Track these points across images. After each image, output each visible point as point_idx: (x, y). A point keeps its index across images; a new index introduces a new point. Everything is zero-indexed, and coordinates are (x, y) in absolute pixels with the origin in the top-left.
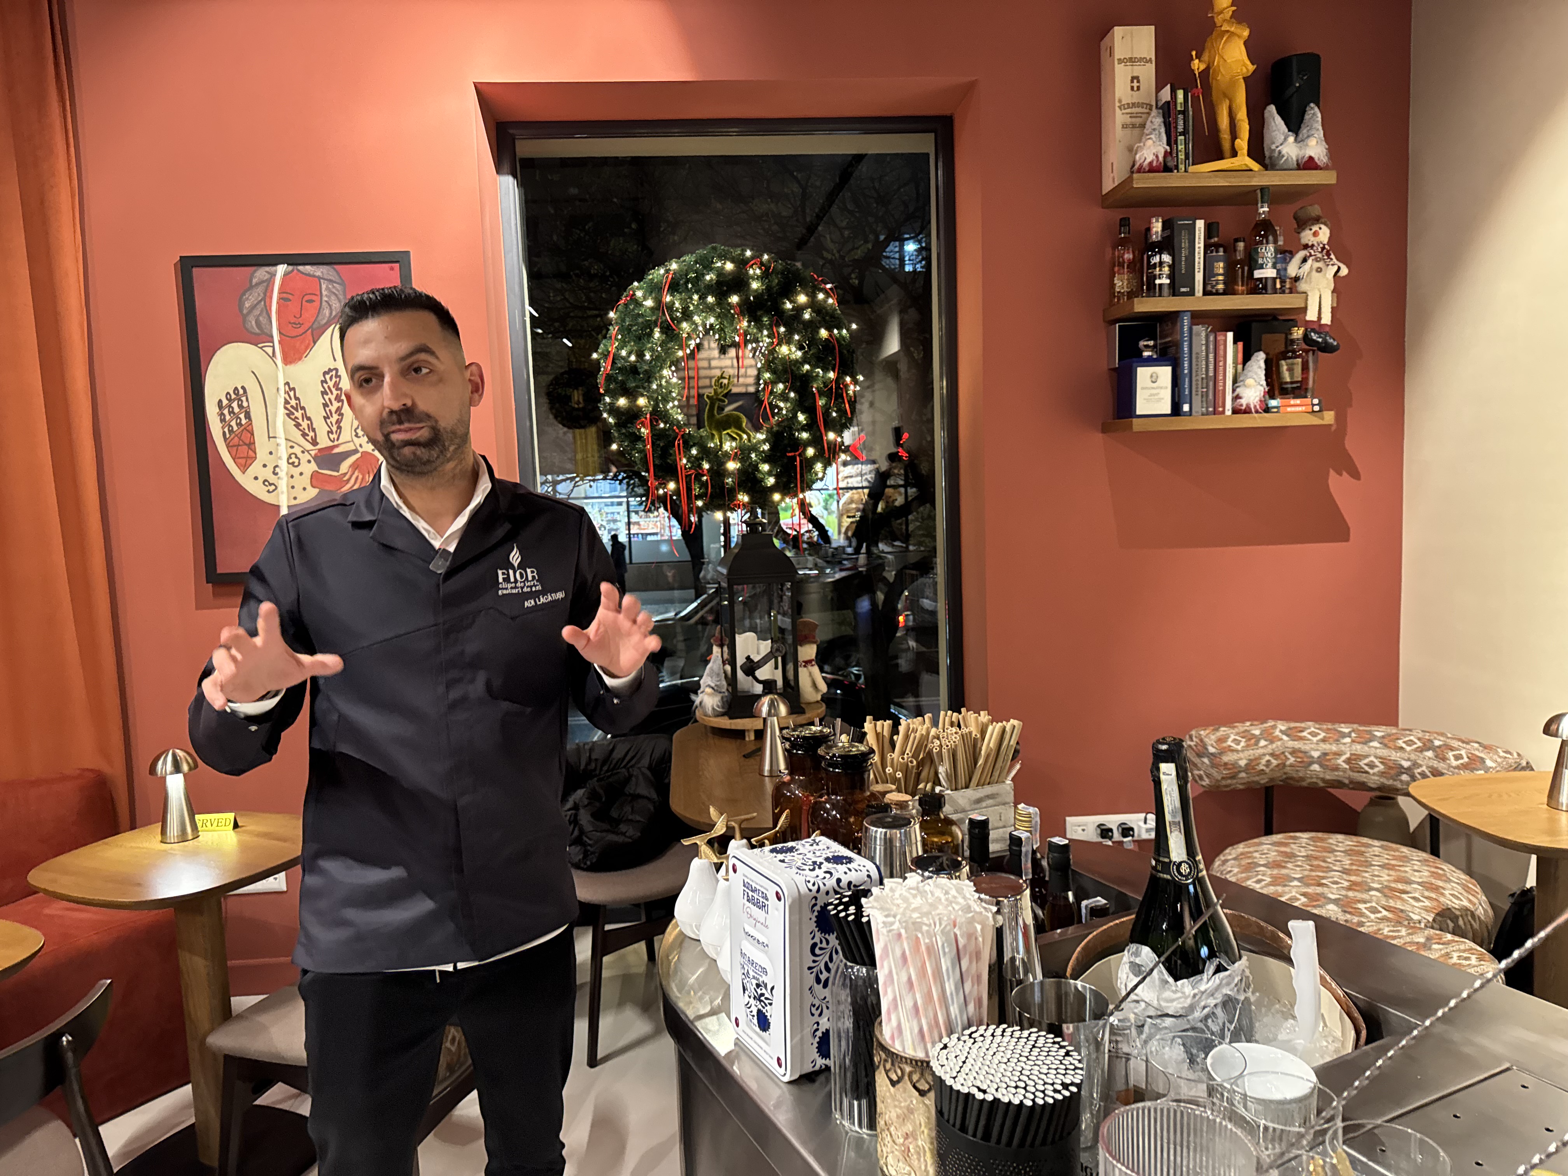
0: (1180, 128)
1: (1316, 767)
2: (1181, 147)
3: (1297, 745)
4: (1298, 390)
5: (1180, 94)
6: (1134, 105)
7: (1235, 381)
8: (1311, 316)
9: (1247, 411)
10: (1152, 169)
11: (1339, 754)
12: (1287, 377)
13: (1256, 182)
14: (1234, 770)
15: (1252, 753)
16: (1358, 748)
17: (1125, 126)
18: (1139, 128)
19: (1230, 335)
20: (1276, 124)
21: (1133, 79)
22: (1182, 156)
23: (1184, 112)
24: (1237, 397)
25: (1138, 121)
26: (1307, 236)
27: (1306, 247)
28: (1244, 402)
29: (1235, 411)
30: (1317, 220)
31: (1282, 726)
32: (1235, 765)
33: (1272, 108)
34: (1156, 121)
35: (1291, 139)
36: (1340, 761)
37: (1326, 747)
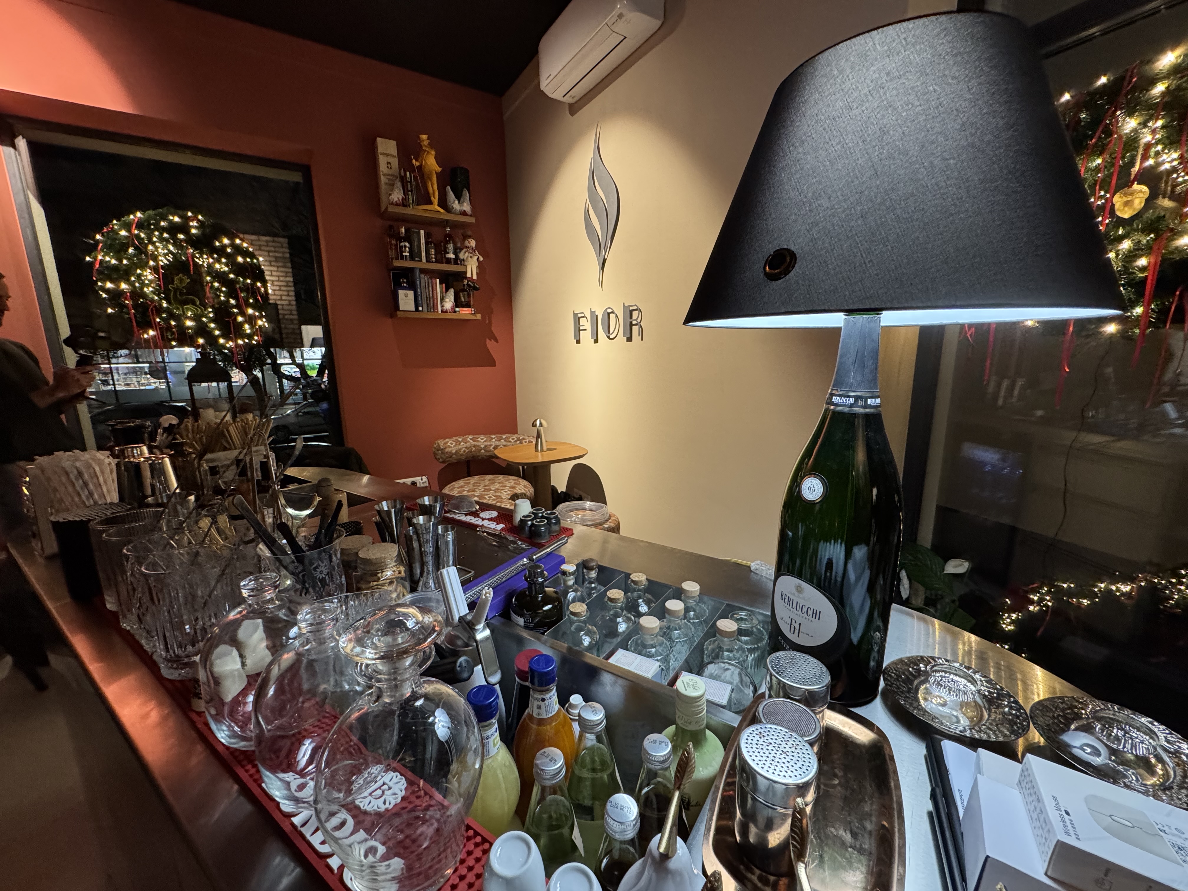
0: (409, 188)
1: (483, 451)
2: (410, 197)
3: (475, 443)
4: (468, 305)
5: (408, 174)
6: (389, 175)
7: (442, 299)
8: (469, 275)
9: (446, 312)
10: (397, 204)
11: (491, 446)
12: (463, 299)
13: (442, 217)
14: (451, 455)
15: (457, 448)
16: (497, 443)
17: (386, 184)
18: (392, 185)
19: (438, 280)
20: (451, 195)
21: (388, 163)
22: (411, 201)
23: (411, 182)
24: (442, 306)
25: (391, 182)
26: (466, 243)
27: (467, 247)
28: (445, 308)
29: (442, 311)
30: (470, 237)
31: (470, 437)
32: (451, 452)
33: (449, 188)
34: (398, 184)
35: (457, 202)
36: (491, 448)
37: (486, 443)
